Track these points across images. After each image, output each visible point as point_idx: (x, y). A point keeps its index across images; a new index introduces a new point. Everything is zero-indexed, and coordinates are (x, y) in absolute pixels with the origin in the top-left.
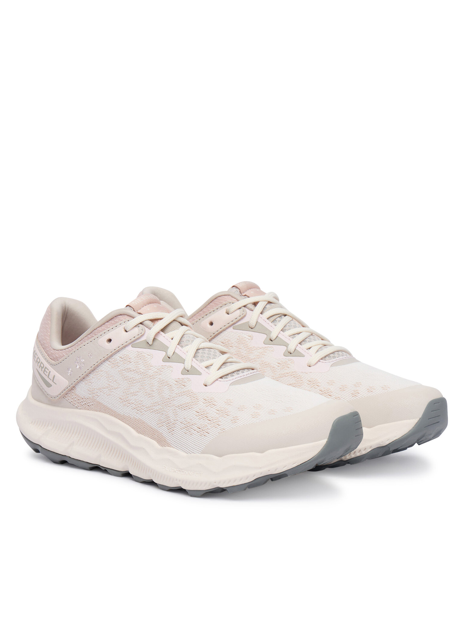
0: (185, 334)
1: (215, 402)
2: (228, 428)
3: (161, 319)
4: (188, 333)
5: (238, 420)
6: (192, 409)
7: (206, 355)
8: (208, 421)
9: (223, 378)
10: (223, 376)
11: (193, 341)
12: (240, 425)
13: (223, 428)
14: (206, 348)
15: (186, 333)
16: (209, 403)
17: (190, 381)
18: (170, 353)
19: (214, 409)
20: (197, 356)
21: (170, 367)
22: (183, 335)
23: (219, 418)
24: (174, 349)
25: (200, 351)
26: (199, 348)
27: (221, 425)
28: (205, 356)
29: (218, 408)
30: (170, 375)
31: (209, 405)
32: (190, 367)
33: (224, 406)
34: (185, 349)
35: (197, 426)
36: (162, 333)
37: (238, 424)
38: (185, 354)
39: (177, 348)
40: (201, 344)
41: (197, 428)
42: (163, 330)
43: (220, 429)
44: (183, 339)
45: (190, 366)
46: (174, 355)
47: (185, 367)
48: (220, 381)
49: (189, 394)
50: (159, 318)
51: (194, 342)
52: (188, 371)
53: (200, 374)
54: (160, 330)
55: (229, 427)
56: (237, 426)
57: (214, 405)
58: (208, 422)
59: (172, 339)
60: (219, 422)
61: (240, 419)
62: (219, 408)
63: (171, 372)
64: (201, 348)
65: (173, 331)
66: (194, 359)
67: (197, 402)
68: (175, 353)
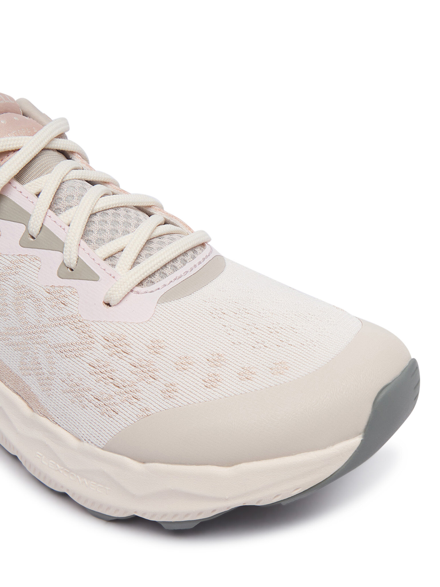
0: (64, 180)
1: (128, 348)
2: (155, 408)
3: (15, 151)
4: (70, 178)
5: (175, 393)
6: (82, 358)
7: (108, 227)
8: (114, 387)
9: (145, 283)
10: (144, 280)
11: (83, 196)
12: (180, 404)
13: (145, 406)
14: (108, 209)
15: (67, 178)
16: (114, 347)
17: (76, 294)
18: (34, 229)
19: (125, 362)
20: (89, 231)
21: (35, 260)
22: (61, 184)
23: (136, 384)
24: (42, 219)
25: (96, 219)
26: (94, 212)
27: (142, 400)
28: (107, 230)
29: (135, 359)
30: (37, 276)
31: (116, 353)
32: (76, 262)
33: (146, 355)
34: (65, 217)
35: (93, 394)
36: (16, 184)
37: (176, 402)
38: (64, 229)
39: (47, 217)
40: (99, 202)
41: (94, 399)
42: (19, 177)
43: (139, 407)
44: (62, 195)
45: (76, 259)
46: (42, 232)
47: (65, 261)
48: (138, 293)
49: (74, 323)
50: (10, 150)
51: (83, 198)
52: (72, 270)
53: (95, 278)
54: (12, 179)
55: (158, 407)
56: (174, 405)
57: (124, 354)
58: (114, 390)
59: (38, 195)
60: (138, 393)
61: (179, 391)
62: (137, 361)
63: (38, 270)
64: (97, 210)
65: (39, 176)
66: (83, 242)
67: (91, 343)
68: (43, 228)
